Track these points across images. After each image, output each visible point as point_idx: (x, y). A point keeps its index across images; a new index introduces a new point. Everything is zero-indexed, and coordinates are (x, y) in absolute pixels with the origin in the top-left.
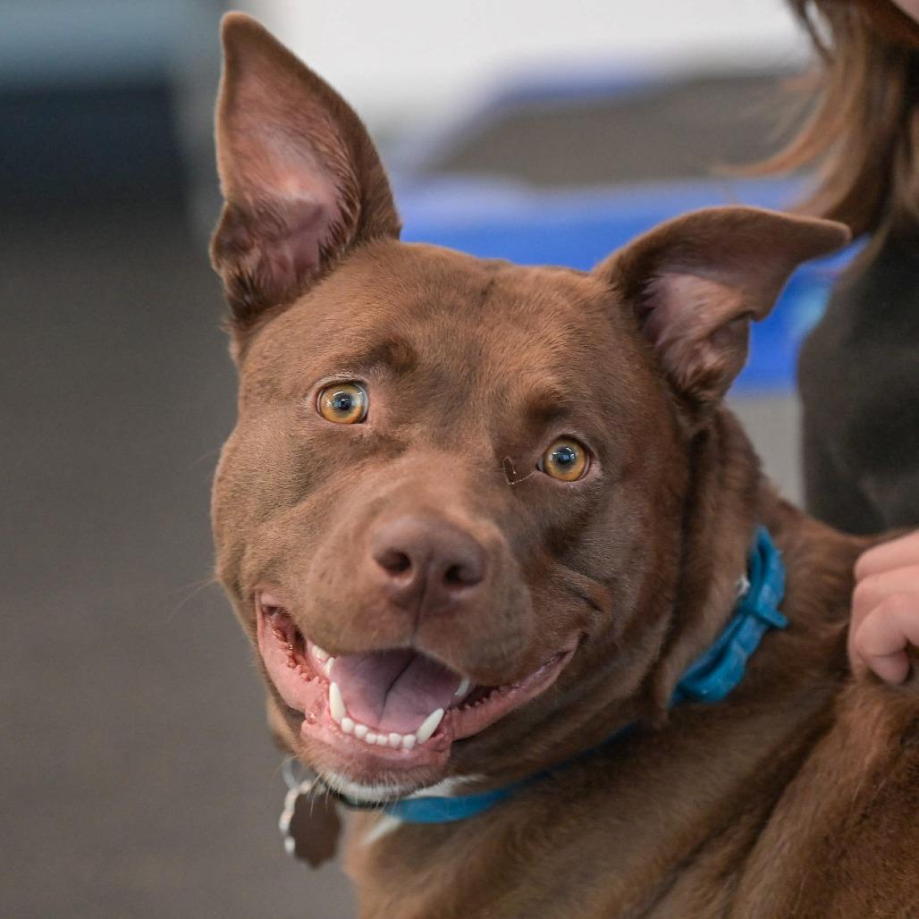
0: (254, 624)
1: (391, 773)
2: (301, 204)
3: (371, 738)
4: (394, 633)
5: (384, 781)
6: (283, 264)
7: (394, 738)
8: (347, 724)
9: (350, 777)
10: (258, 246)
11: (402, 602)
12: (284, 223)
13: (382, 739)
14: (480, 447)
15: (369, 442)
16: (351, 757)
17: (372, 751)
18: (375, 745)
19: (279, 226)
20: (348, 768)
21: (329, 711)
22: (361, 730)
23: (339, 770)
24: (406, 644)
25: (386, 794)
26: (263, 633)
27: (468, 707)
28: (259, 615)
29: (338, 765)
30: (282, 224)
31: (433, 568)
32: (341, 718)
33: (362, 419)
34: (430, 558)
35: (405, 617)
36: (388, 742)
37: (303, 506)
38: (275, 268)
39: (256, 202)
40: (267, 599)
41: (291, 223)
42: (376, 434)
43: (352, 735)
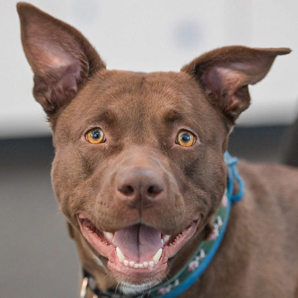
0: (79, 227)
1: (146, 278)
2: (62, 67)
3: (136, 266)
4: (133, 218)
5: (144, 282)
6: (59, 91)
7: (145, 264)
8: (126, 262)
9: (131, 283)
10: (50, 88)
11: (133, 206)
12: (58, 77)
13: (141, 265)
14: (152, 141)
15: (109, 150)
16: (129, 276)
17: (137, 271)
18: (139, 268)
19: (55, 78)
20: (129, 280)
21: (118, 258)
22: (132, 263)
23: (126, 281)
24: (138, 222)
25: (146, 287)
26: (83, 229)
27: (171, 244)
28: (80, 223)
29: (125, 279)
30: (56, 77)
31: (142, 189)
32: (123, 260)
33: (104, 141)
34: (140, 186)
35: (135, 211)
36: (143, 266)
37: (89, 180)
38: (57, 93)
39: (45, 72)
40: (81, 216)
41: (59, 75)
42: (110, 146)
43: (129, 266)
